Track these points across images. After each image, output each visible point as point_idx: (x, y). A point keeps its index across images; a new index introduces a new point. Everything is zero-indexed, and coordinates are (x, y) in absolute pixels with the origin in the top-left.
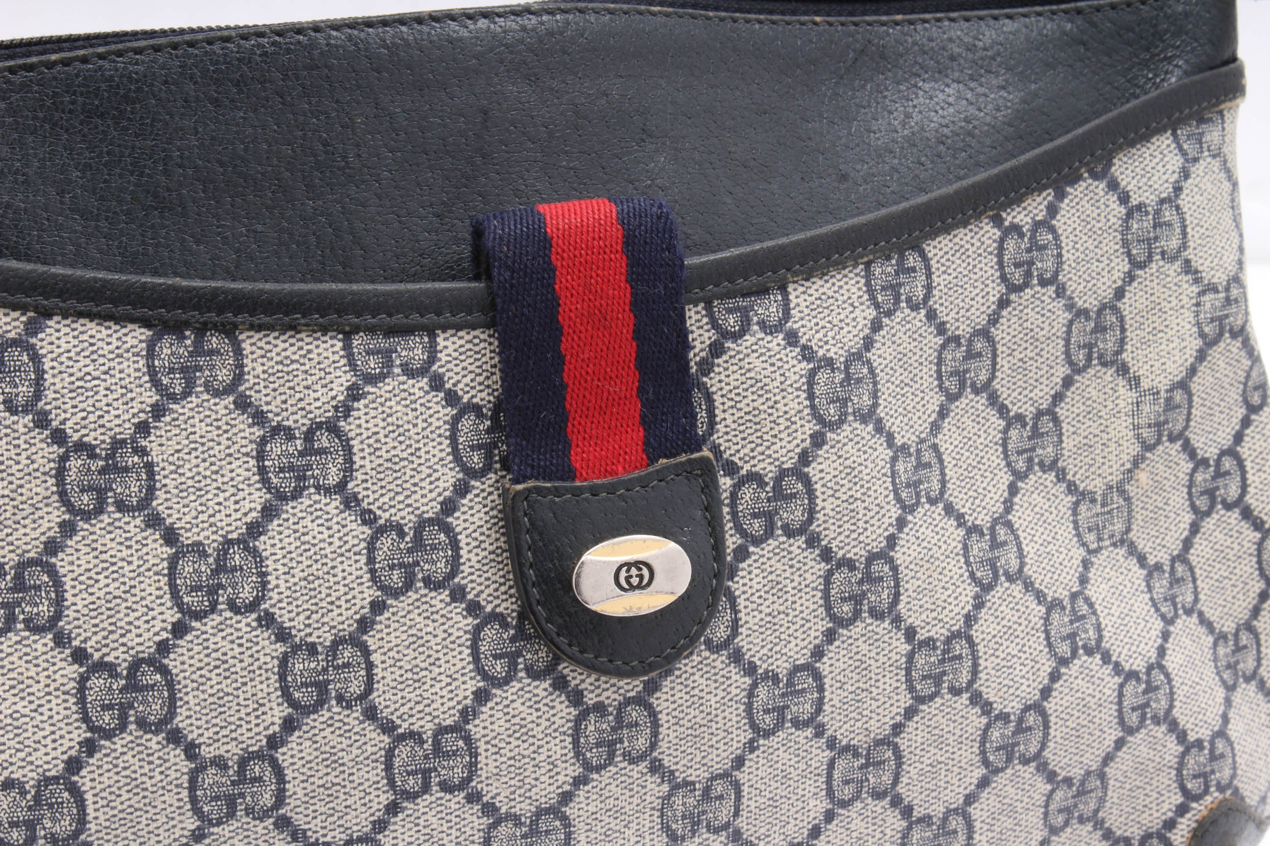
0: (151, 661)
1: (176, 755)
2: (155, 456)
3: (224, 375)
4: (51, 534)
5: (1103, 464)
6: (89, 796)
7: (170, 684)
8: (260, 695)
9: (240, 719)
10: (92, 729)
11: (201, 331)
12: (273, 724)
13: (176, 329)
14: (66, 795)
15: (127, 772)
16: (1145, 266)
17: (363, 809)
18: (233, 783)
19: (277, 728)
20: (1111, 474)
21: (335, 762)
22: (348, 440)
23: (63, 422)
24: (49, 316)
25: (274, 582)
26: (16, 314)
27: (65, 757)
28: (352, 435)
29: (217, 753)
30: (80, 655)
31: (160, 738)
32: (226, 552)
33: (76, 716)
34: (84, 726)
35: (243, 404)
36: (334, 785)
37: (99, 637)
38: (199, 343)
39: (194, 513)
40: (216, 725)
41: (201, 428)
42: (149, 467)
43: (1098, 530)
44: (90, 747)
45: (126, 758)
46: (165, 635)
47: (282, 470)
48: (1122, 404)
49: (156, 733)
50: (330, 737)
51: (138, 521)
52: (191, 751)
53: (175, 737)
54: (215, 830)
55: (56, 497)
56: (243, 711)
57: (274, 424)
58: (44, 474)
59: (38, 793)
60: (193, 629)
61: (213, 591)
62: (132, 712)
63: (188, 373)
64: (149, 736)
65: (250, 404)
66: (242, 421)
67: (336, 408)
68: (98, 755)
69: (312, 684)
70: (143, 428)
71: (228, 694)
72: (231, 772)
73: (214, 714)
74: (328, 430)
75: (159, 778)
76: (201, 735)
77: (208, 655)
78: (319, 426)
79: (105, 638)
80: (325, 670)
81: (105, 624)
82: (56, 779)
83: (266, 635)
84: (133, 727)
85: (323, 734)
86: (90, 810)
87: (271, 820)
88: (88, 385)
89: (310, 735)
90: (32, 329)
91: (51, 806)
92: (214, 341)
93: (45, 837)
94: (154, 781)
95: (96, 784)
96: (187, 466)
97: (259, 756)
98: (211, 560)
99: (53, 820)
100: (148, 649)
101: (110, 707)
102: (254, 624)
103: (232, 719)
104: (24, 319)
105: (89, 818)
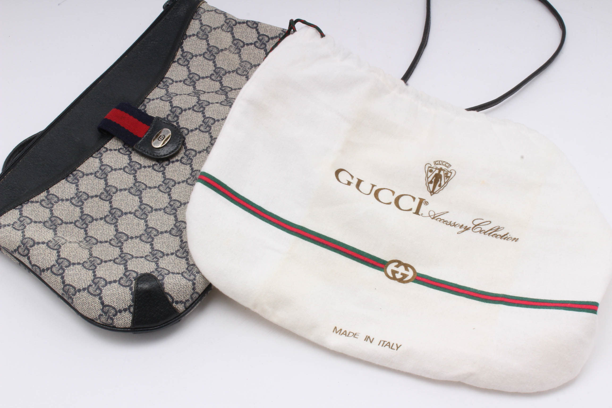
0: (111, 209)
1: (129, 215)
2: (83, 191)
3: (81, 174)
4: (80, 211)
5: (235, 63)
6: (123, 231)
7: (117, 209)
8: (131, 198)
9: (132, 203)
10: (113, 224)
11: (71, 173)
12: (138, 200)
13: (68, 176)
14: (120, 234)
15: (125, 224)
16: (208, 37)
17: (165, 199)
18: (142, 211)
19: (139, 200)
20: (238, 62)
21: (153, 197)
22: (106, 164)
23: (66, 198)
24: (49, 189)
25: (116, 186)
26: (44, 192)
27: (114, 230)
28: (106, 163)
29: (134, 210)
30: (101, 219)
31: (124, 216)
32: (106, 190)
33: (110, 225)
34: (112, 225)
35: (87, 175)
36: (157, 200)
37: (101, 214)
38: (73, 175)
39: (96, 191)
40: (130, 207)
41: (85, 182)
42: (84, 192)
43: (245, 71)
44: (116, 226)
45: (123, 222)
46: (109, 205)
47: (102, 175)
48: (227, 54)
49: (123, 216)
50: (148, 195)
51: (90, 199)
52: (130, 213)
53: (126, 214)
54: (147, 219)
55: (75, 207)
56: (132, 202)
57: (94, 173)
58: (70, 206)
59: (116, 237)
60: (112, 201)
61: (109, 195)
62: (116, 217)
63: (76, 179)
64: (122, 217)
65: (88, 174)
66: (90, 176)
67: (100, 163)
68: (118, 226)
69: (137, 191)
70: (77, 189)
71: (127, 202)
72: (140, 210)
73: (128, 206)
74: (102, 166)
75: (130, 220)
76: (129, 210)
77: (118, 201)
78: (101, 167)
79: (102, 214)
80: (137, 188)
81: (100, 212)
82: (116, 234)
83: (123, 191)
84: (119, 218)
85: (146, 195)
86: (126, 233)
87: (154, 211)
88: (64, 191)
89: (145, 197)
90: (48, 192)
91: (120, 237)
92: (75, 173)
93: (124, 241)
94: (130, 221)
95: (122, 229)
96: (89, 188)
97: (141, 205)
98: (105, 193)
99: (122, 238)
100: (109, 209)
101: (113, 219)
102: (120, 192)
103: (131, 204)
104: (45, 192)
105: (127, 233)
